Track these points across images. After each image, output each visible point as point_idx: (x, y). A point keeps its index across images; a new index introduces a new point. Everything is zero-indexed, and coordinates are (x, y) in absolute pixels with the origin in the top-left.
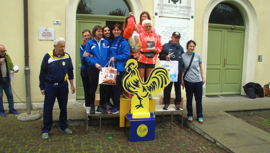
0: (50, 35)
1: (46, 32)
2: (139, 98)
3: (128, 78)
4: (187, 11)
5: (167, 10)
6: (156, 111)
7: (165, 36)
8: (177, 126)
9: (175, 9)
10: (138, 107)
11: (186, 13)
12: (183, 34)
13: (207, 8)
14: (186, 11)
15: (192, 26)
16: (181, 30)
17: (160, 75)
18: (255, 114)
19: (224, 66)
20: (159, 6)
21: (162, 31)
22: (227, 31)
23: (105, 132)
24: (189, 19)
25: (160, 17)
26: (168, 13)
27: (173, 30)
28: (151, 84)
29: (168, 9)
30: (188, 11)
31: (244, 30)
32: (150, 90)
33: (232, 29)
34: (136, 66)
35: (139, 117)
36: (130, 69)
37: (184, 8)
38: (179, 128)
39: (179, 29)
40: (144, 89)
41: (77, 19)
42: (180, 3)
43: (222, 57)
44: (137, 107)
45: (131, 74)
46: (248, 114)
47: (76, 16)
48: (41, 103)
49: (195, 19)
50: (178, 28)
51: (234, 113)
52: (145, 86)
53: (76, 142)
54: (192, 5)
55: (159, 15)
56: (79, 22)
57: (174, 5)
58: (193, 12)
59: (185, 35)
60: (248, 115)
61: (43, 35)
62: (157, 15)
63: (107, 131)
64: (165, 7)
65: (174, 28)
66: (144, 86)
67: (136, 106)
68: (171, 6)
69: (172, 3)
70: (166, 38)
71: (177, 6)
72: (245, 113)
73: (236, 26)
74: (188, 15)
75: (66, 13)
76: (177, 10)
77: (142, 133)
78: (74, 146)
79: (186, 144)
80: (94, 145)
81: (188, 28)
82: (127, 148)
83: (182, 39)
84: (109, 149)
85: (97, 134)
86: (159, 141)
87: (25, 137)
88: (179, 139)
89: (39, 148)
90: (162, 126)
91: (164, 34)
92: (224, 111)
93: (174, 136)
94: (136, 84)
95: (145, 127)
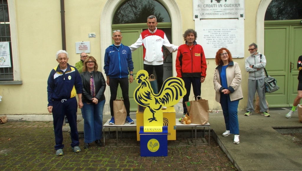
0: (86, 48)
1: (82, 45)
2: (152, 111)
3: (138, 90)
4: (234, 9)
5: (209, 10)
6: (176, 125)
7: (208, 40)
8: (206, 143)
9: (219, 9)
10: (151, 120)
11: (233, 11)
12: (230, 37)
13: (261, 2)
14: (232, 9)
15: (242, 26)
16: (227, 32)
19: (291, 72)
20: (199, 7)
21: (205, 36)
22: (294, 28)
23: (124, 145)
24: (238, 18)
25: (201, 19)
26: (210, 14)
27: (217, 32)
28: (164, 96)
29: (211, 10)
30: (236, 9)
32: (163, 102)
34: (147, 77)
35: (150, 131)
36: (140, 81)
37: (231, 6)
38: (207, 145)
39: (225, 31)
40: (157, 101)
41: (113, 29)
43: (287, 60)
44: (150, 121)
45: (142, 86)
47: (112, 27)
48: (80, 115)
49: (245, 17)
50: (223, 31)
52: (157, 98)
53: (89, 153)
54: (241, 1)
55: (199, 17)
57: (218, 4)
58: (243, 9)
59: (233, 38)
61: (80, 48)
62: (197, 18)
63: (126, 144)
64: (207, 8)
65: (218, 30)
66: (156, 98)
67: (149, 119)
68: (214, 6)
69: (215, 2)
70: (209, 42)
71: (221, 5)
74: (236, 14)
75: (100, 25)
76: (222, 9)
77: (153, 148)
78: (84, 157)
79: (200, 163)
80: (103, 157)
81: (237, 29)
82: (133, 162)
83: (229, 43)
84: (115, 161)
85: (115, 147)
86: (172, 158)
87: (49, 145)
88: (196, 156)
89: (54, 156)
90: (189, 142)
91: (206, 38)
92: (272, 127)
93: (192, 154)
94: (148, 96)
95: (157, 141)
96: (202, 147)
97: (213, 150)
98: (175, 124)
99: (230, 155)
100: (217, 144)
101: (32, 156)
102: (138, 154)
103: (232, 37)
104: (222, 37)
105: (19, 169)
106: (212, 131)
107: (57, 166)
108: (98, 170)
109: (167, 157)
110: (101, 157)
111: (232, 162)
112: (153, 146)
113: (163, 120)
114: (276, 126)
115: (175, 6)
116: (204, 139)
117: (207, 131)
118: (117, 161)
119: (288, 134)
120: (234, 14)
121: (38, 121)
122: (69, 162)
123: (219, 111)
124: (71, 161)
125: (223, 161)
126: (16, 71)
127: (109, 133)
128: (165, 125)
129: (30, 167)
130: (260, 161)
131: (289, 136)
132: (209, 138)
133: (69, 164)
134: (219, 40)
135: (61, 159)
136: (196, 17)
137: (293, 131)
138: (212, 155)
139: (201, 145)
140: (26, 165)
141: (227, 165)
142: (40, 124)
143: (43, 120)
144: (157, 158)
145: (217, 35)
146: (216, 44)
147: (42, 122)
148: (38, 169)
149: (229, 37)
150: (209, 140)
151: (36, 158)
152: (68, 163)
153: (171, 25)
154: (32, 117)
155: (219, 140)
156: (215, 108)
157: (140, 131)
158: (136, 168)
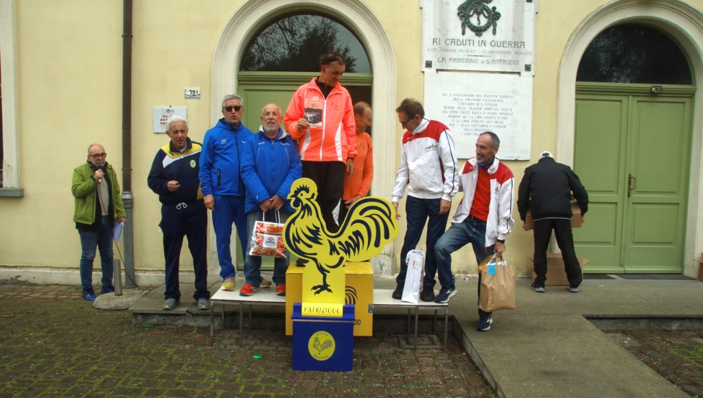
2: (321, 269)
4: (512, 53)
5: (458, 52)
6: (374, 303)
8: (438, 346)
9: (478, 50)
10: (319, 289)
11: (509, 57)
12: (501, 114)
13: (571, 42)
14: (509, 53)
15: (529, 92)
16: (495, 103)
17: (373, 216)
18: (689, 331)
19: (629, 196)
20: (435, 44)
21: (445, 107)
23: (256, 344)
24: (519, 73)
25: (437, 70)
26: (460, 60)
27: (473, 102)
28: (350, 238)
29: (460, 51)
30: (516, 53)
31: (691, 95)
32: (347, 252)
33: (652, 94)
34: (313, 194)
35: (314, 314)
36: (298, 202)
37: (505, 45)
38: (441, 349)
39: (490, 100)
40: (333, 249)
41: (241, 83)
42: (492, 34)
43: (622, 171)
44: (316, 291)
45: (302, 213)
46: (664, 327)
47: (238, 78)
48: (155, 274)
49: (535, 72)
50: (487, 98)
51: (618, 321)
52: (335, 241)
53: (176, 360)
54: (528, 37)
55: (435, 66)
56: (245, 90)
57: (477, 39)
58: (531, 54)
59: (507, 116)
60: (664, 330)
61: (163, 122)
62: (431, 67)
63: (261, 343)
64: (453, 47)
65: (475, 97)
66: (333, 240)
67: (314, 288)
68: (468, 42)
69: (470, 34)
70: (455, 123)
71: (484, 43)
72: (652, 325)
73: (664, 86)
74: (517, 63)
75: (211, 71)
76: (485, 52)
77: (321, 352)
78: (166, 367)
79: (422, 387)
80: (209, 368)
81: (516, 97)
82: (275, 381)
83: (499, 126)
84: (234, 379)
85: (236, 347)
86: (362, 374)
87: (84, 340)
88: (415, 374)
89: (96, 363)
90: (401, 342)
91: (449, 114)
92: (584, 315)
93: (407, 367)
94: (314, 237)
95: (329, 337)
96: (429, 355)
97: (453, 361)
98: (372, 299)
99: (488, 371)
100: (462, 348)
101: (44, 362)
102: (286, 364)
103: (506, 114)
104: (484, 113)
105: (14, 389)
106: (452, 319)
107: (103, 385)
108: (196, 396)
109: (350, 373)
110: (204, 368)
111: (492, 388)
112: (322, 346)
113: (346, 290)
114: (593, 314)
115: (382, 39)
116: (435, 337)
117: (442, 319)
118: (239, 377)
119: (617, 332)
120: (512, 63)
121: (56, 284)
122: (131, 378)
123: (470, 275)
124: (134, 375)
125: (474, 385)
126: (9, 165)
127: (223, 317)
128: (348, 302)
129: (39, 386)
130: (551, 387)
131: (619, 335)
132: (446, 335)
133: (130, 380)
134: (477, 119)
135: (113, 369)
136: (429, 65)
137: (628, 325)
138: (450, 373)
139: (427, 349)
140: (30, 382)
141: (481, 393)
142: (61, 291)
143: (69, 283)
144: (328, 375)
145: (473, 106)
146: (471, 128)
147: (66, 285)
148: (58, 390)
149: (498, 112)
150: (446, 339)
151: (53, 366)
152: (128, 380)
153: (371, 81)
154: (43, 273)
155: (466, 340)
156: (462, 270)
157: (294, 314)
158: (281, 394)
